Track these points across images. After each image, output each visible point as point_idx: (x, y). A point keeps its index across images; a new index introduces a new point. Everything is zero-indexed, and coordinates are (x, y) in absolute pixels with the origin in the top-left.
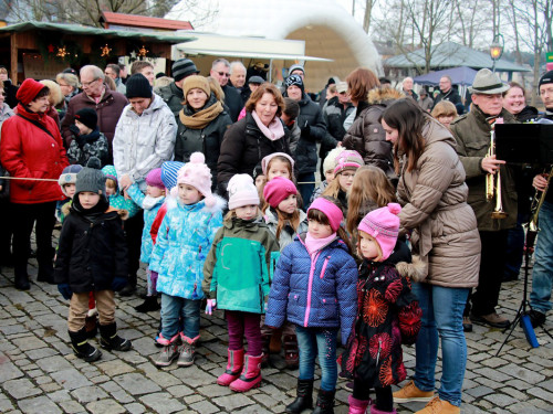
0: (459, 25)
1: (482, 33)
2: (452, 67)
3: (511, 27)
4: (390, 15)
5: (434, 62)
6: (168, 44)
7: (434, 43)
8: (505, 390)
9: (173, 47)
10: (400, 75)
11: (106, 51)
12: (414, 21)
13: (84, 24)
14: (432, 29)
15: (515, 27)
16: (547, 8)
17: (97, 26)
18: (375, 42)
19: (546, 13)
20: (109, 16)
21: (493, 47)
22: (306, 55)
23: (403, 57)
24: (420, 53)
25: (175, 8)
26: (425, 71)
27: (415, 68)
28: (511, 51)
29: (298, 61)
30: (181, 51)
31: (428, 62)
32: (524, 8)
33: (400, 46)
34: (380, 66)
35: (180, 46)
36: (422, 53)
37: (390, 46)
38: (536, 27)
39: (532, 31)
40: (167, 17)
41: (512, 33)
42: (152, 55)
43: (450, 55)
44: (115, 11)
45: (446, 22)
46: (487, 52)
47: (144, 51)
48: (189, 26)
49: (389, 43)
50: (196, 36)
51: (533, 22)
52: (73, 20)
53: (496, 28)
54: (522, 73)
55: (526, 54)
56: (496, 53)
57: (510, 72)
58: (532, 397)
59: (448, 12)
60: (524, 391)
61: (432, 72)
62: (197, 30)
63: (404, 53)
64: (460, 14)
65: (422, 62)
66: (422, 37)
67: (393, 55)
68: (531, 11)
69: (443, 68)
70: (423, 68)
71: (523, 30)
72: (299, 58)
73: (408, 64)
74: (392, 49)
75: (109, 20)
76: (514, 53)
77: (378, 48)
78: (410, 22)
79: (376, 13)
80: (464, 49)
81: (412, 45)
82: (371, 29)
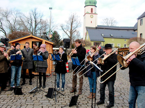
8: (22, 105)
58: (28, 105)
60: (25, 104)
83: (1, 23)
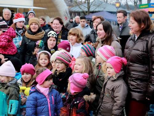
2: (99, 11)
5: (92, 9)
10: (77, 15)
21: (117, 3)
22: (34, 6)
23: (78, 7)
24: (85, 5)
26: (88, 13)
27: (83, 12)
28: (124, 4)
29: (30, 9)
31: (89, 9)
33: (76, 2)
34: (68, 11)
36: (86, 5)
43: (98, 6)
46: (114, 5)
49: (71, 1)
55: (131, 6)
56: (118, 5)
61: (90, 14)
63: (78, 5)
65: (86, 10)
67: (73, 6)
69: (96, 12)
70: (87, 12)
72: (31, 7)
73: (80, 10)
74: (72, 3)
76: (125, 5)
80: (104, 3)
81: (81, 2)
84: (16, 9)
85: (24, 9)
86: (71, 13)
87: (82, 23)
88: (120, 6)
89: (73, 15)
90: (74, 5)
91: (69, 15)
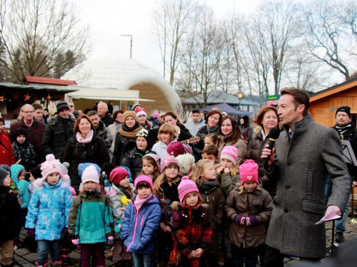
0: (220, 81)
1: (233, 85)
2: (218, 103)
3: (247, 82)
4: (184, 76)
5: (209, 101)
6: (63, 93)
7: (208, 91)
9: (66, 95)
10: (191, 108)
11: (28, 97)
12: (197, 79)
13: (14, 83)
14: (207, 83)
15: (249, 83)
16: (264, 73)
17: (22, 84)
18: (177, 91)
19: (264, 76)
20: (29, 78)
21: (239, 93)
22: (140, 98)
23: (192, 98)
25: (67, 73)
27: (199, 104)
30: (70, 97)
31: (206, 100)
32: (252, 73)
33: (190, 92)
34: (180, 103)
35: (70, 94)
36: (202, 96)
37: (184, 93)
38: (260, 82)
39: (258, 85)
40: (62, 78)
41: (248, 86)
42: (54, 99)
43: (217, 97)
44: (32, 75)
45: (214, 80)
46: (235, 95)
47: (49, 97)
48: (74, 83)
49: (184, 91)
50: (79, 88)
51: (258, 80)
52: (8, 80)
53: (239, 83)
54: (254, 106)
55: (255, 96)
56: (240, 96)
57: (248, 106)
59: (214, 74)
61: (208, 106)
62: (79, 85)
63: (192, 96)
64: (221, 76)
65: (202, 101)
66: (202, 88)
67: (186, 97)
68: (256, 74)
69: (214, 104)
70: (203, 104)
71: (253, 84)
72: (136, 100)
73: (195, 102)
75: (29, 81)
76: (249, 95)
77: (178, 93)
78: (195, 80)
79: (177, 75)
80: (224, 94)
81: (196, 92)
82: (174, 84)
83: (335, 45)
84: (119, 101)
85: (129, 102)
86: (184, 105)
87: (195, 117)
88: (243, 97)
89: (186, 108)
90: (188, 96)
91: (182, 108)
